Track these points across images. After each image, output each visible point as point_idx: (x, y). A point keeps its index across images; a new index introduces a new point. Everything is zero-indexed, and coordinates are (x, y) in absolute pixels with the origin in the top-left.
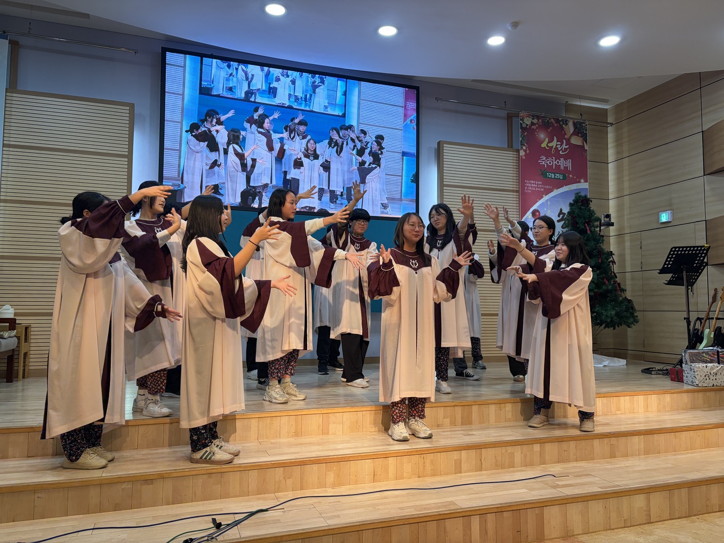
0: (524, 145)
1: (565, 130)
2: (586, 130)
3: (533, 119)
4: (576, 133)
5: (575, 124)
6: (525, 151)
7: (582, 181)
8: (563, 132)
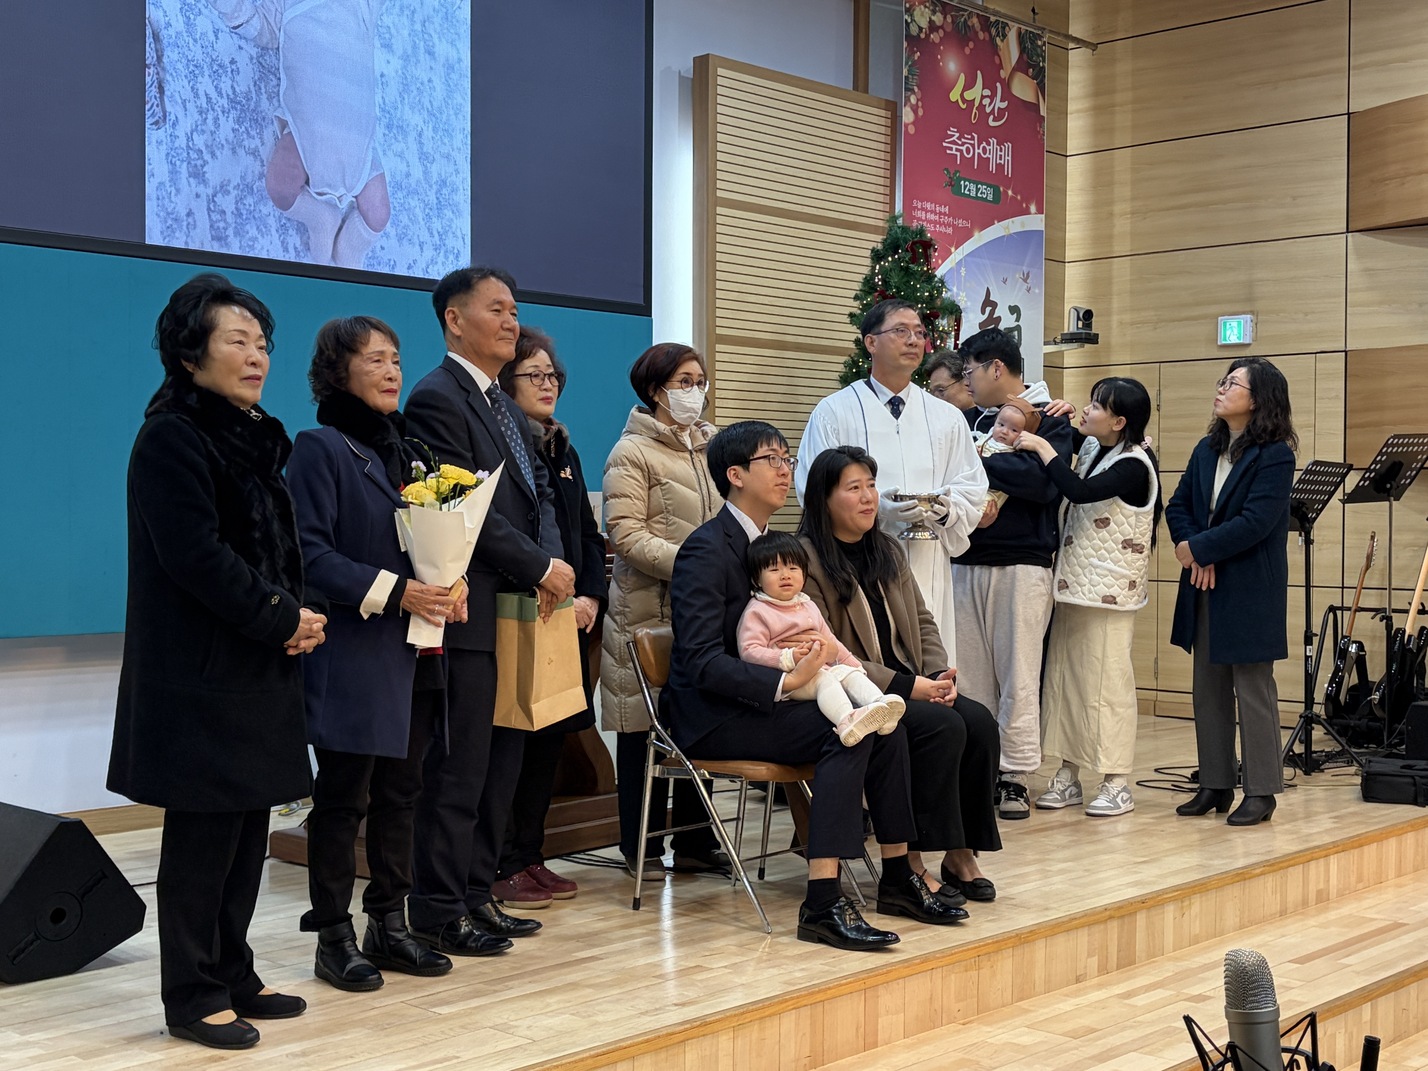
0: (914, 93)
1: (1001, 53)
2: (1044, 61)
3: (934, 12)
4: (1022, 66)
5: (1021, 37)
6: (915, 110)
7: (1033, 208)
8: (997, 61)
